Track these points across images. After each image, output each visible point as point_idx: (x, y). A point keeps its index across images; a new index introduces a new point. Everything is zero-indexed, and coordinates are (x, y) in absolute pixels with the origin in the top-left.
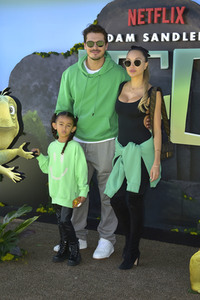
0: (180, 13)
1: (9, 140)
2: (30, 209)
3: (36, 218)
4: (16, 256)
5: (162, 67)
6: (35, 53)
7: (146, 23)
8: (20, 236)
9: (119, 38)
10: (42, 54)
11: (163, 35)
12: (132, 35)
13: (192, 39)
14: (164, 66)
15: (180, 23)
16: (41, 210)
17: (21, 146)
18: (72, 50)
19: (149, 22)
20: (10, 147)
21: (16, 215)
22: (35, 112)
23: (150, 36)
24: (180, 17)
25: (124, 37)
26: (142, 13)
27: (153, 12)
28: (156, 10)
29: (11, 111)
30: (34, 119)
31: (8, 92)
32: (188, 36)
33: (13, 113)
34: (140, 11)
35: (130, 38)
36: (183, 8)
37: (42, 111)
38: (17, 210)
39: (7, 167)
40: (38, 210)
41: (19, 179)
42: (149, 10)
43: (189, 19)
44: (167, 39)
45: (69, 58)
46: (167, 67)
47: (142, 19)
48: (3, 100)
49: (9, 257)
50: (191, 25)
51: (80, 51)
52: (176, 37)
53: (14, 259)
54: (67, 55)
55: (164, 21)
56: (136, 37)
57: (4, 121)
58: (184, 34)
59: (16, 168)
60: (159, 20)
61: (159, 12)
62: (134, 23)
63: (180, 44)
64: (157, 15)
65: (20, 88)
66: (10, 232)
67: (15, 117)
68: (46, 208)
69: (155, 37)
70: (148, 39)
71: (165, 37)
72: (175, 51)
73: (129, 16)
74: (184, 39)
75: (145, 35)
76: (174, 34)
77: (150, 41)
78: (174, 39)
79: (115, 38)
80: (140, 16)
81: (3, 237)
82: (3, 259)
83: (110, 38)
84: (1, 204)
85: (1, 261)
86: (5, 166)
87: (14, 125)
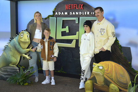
0: (82, 6)
1: (27, 46)
4: (29, 83)
7: (71, 9)
8: (30, 77)
9: (63, 13)
11: (76, 13)
12: (67, 13)
13: (85, 14)
14: (77, 22)
15: (81, 9)
17: (31, 48)
18: (48, 17)
19: (72, 8)
20: (27, 48)
23: (72, 13)
24: (82, 7)
25: (64, 13)
26: (70, 6)
27: (73, 6)
28: (74, 5)
29: (28, 36)
31: (27, 30)
32: (84, 13)
33: (28, 37)
34: (69, 5)
35: (66, 13)
36: (82, 4)
39: (26, 55)
42: (72, 5)
43: (84, 8)
44: (78, 14)
45: (46, 20)
46: (78, 23)
47: (70, 8)
48: (25, 33)
49: (27, 84)
50: (85, 10)
51: (50, 17)
52: (80, 13)
53: (28, 84)
54: (46, 19)
55: (77, 8)
56: (68, 13)
57: (25, 40)
58: (83, 12)
59: (29, 55)
60: (75, 8)
61: (75, 6)
62: (67, 9)
63: (82, 15)
64: (74, 7)
66: (27, 76)
67: (29, 38)
69: (74, 13)
70: (72, 14)
71: (77, 13)
72: (80, 18)
73: (66, 7)
74: (83, 14)
75: (71, 13)
76: (80, 12)
78: (80, 14)
79: (61, 13)
80: (69, 7)
81: (24, 78)
82: (25, 84)
83: (60, 13)
84: (24, 67)
85: (24, 85)
86: (25, 54)
87: (29, 41)
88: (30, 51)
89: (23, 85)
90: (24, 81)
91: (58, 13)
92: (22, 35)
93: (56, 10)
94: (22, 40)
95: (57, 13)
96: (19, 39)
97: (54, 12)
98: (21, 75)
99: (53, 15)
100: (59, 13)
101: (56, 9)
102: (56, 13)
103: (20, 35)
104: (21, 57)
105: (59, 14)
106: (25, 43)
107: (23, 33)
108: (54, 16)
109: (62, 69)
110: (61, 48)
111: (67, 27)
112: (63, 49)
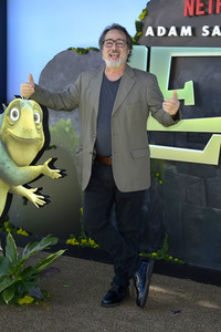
1: (32, 155)
2: (55, 241)
3: (62, 252)
4: (35, 298)
6: (70, 49)
7: (206, 14)
8: (42, 274)
9: (173, 31)
10: (79, 49)
12: (189, 28)
16: (71, 241)
17: (47, 163)
19: (210, 12)
20: (33, 164)
21: (38, 247)
22: (69, 121)
23: (211, 30)
25: (178, 31)
29: (35, 119)
30: (67, 129)
33: (38, 121)
35: (186, 31)
37: (77, 119)
38: (39, 241)
39: (29, 188)
40: (69, 241)
47: (202, 9)
48: (26, 106)
49: (28, 300)
53: (34, 302)
56: (193, 30)
59: (40, 189)
62: (191, 14)
66: (30, 268)
67: (41, 126)
68: (77, 240)
69: (217, 31)
70: (207, 33)
73: (186, 5)
75: (205, 28)
77: (210, 35)
79: (168, 30)
80: (199, 5)
81: (21, 274)
82: (21, 302)
83: (161, 31)
84: (24, 233)
85: (17, 305)
86: (26, 186)
87: (38, 136)
89: (14, 302)
90: (17, 290)
91: (155, 31)
92: (15, 115)
93: (149, 20)
94: (16, 132)
95: (150, 29)
96: (5, 129)
97: (140, 26)
98: (10, 264)
99: (137, 38)
100: (159, 28)
101: (147, 12)
102: (150, 31)
103: (9, 115)
104: (10, 196)
105: (159, 34)
106: (24, 143)
107: (19, 106)
108: (141, 40)
109: (166, 246)
110: (165, 166)
111: (189, 85)
112: (173, 167)
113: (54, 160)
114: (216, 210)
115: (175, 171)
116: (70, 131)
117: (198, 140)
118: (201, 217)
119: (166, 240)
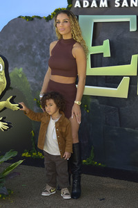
2: (15, 154)
3: (21, 161)
4: (3, 195)
5: (131, 30)
6: (20, 17)
9: (94, 4)
10: (27, 17)
11: (132, 1)
12: (106, 1)
14: (133, 28)
16: (26, 154)
18: (53, 14)
22: (21, 69)
23: (121, 2)
25: (98, 3)
30: (20, 76)
33: (2, 69)
35: (104, 3)
37: (27, 68)
38: (4, 155)
40: (24, 155)
41: (6, 128)
44: (136, 5)
45: (50, 22)
46: (135, 30)
53: (1, 198)
54: (49, 18)
56: (108, 3)
59: (4, 118)
65: (7, 48)
68: (30, 153)
69: (125, 3)
70: (119, 5)
71: (134, 3)
75: (117, 1)
77: (120, 6)
79: (90, 3)
83: (86, 4)
87: (2, 80)
88: (5, 108)
91: (81, 4)
95: (78, 2)
97: (71, 0)
99: (69, 8)
100: (84, 2)
102: (77, 4)
105: (84, 6)
108: (71, 10)
109: (92, 155)
110: (90, 100)
111: (106, 43)
112: (96, 101)
113: (14, 97)
114: (126, 129)
115: (98, 104)
116: (23, 77)
117: (113, 81)
118: (116, 134)
119: (92, 151)
